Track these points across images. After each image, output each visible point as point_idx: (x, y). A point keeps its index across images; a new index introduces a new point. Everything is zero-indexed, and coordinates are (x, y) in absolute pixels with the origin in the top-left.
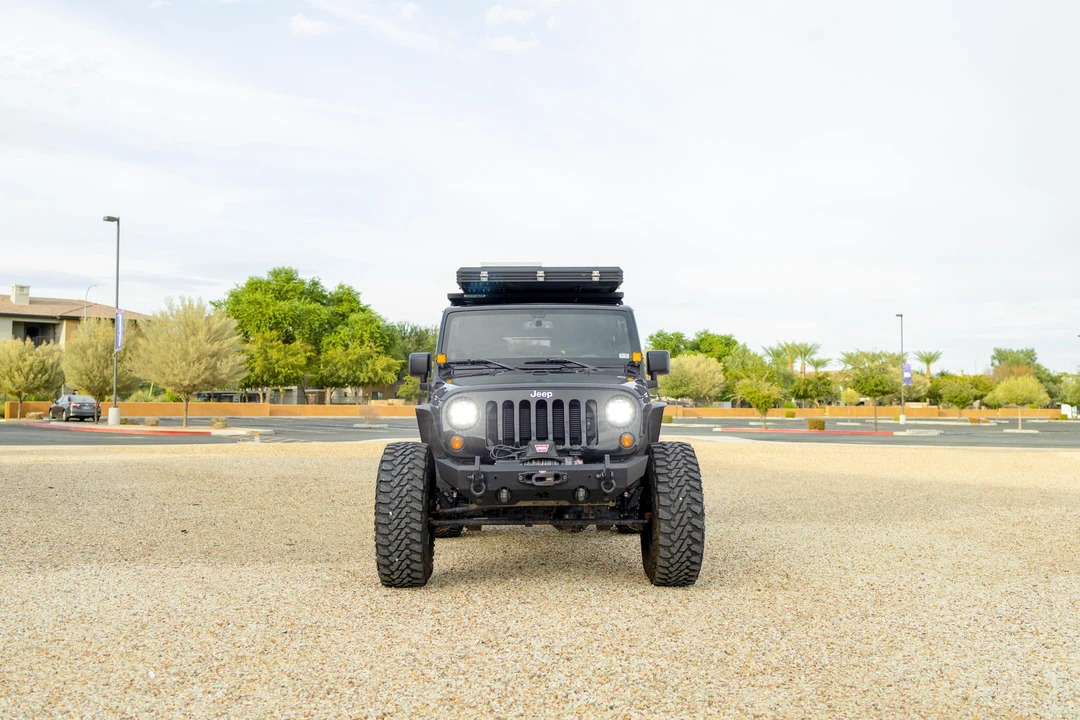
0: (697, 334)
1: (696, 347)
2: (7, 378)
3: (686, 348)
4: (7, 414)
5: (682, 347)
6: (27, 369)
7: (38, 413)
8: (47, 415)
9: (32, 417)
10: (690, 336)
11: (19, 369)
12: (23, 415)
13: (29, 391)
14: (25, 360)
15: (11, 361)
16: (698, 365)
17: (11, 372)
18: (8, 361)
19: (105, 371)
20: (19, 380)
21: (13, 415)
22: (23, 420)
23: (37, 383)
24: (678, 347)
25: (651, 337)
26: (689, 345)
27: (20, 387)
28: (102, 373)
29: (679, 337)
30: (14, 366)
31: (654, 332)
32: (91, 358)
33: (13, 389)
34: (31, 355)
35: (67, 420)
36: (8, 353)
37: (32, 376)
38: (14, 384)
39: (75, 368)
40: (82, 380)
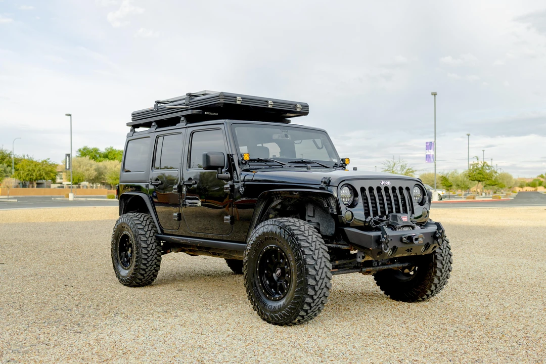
0: (106, 149)
1: (106, 156)
3: (100, 156)
5: (98, 156)
10: (102, 149)
16: (115, 166)
24: (95, 156)
25: (80, 150)
26: (102, 155)
29: (96, 150)
31: (82, 147)
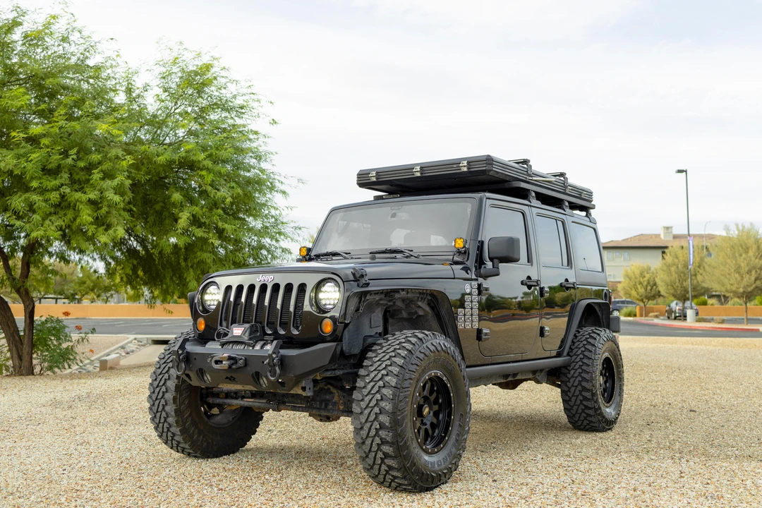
2: (634, 290)
4: (638, 314)
6: (645, 283)
7: (656, 314)
8: (663, 315)
9: (651, 317)
11: (641, 283)
12: (646, 316)
13: (649, 298)
14: (644, 277)
15: (636, 278)
17: (635, 285)
18: (633, 277)
19: (684, 283)
20: (642, 291)
21: (641, 316)
22: (646, 318)
23: (653, 293)
27: (641, 296)
28: (682, 284)
30: (637, 280)
32: (674, 273)
33: (638, 297)
34: (648, 273)
35: (675, 318)
36: (634, 273)
37: (649, 288)
38: (638, 294)
39: (663, 281)
40: (668, 289)
